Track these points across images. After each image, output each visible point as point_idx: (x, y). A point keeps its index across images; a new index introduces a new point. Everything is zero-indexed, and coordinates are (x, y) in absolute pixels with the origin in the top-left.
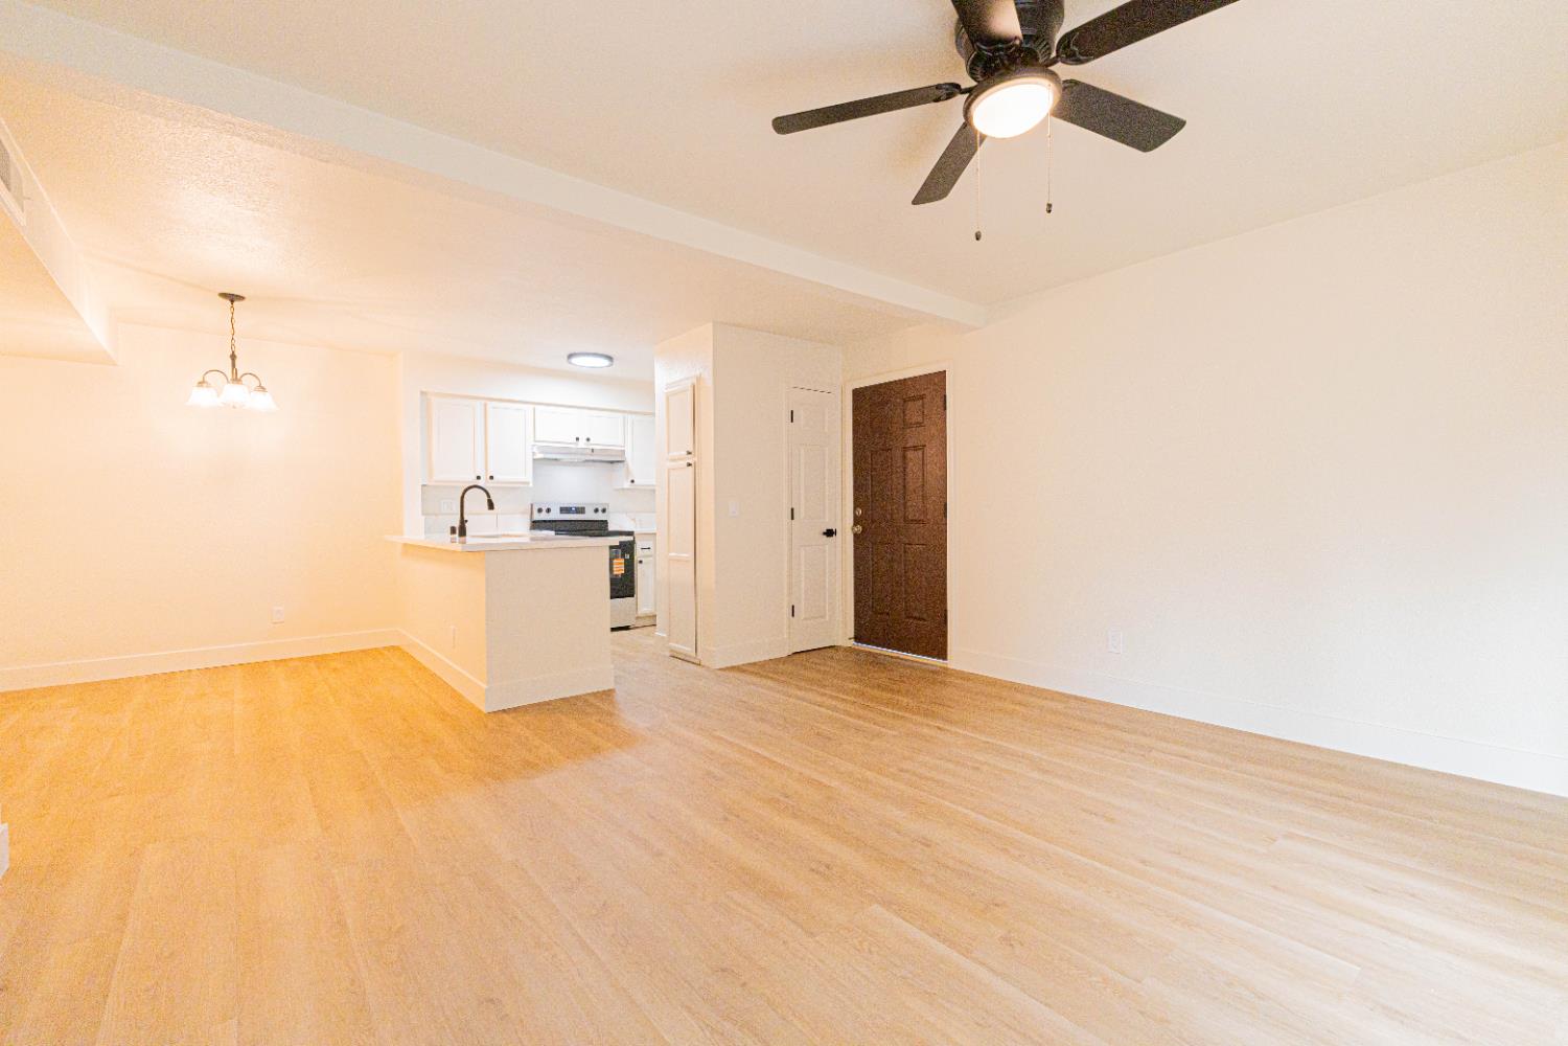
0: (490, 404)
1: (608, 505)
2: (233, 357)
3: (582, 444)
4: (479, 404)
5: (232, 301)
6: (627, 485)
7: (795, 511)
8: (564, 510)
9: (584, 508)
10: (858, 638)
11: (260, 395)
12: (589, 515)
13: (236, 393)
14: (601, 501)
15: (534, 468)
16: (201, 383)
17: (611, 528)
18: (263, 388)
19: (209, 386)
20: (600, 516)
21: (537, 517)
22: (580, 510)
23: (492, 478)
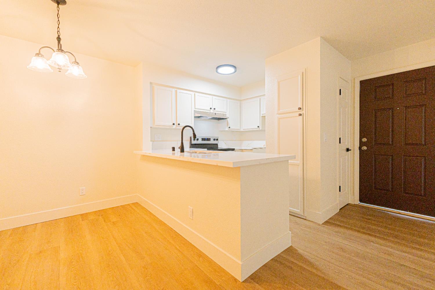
0: (178, 91)
1: (218, 137)
2: (59, 39)
3: (212, 111)
4: (174, 90)
5: (58, 5)
6: (227, 129)
7: (341, 139)
8: (203, 139)
9: (210, 139)
10: (361, 200)
11: (76, 67)
12: (212, 142)
13: (60, 59)
14: (216, 136)
15: (194, 120)
16: (38, 54)
17: (220, 147)
18: (78, 63)
19: (42, 56)
20: (215, 142)
21: (194, 142)
22: (209, 139)
23: (179, 124)
